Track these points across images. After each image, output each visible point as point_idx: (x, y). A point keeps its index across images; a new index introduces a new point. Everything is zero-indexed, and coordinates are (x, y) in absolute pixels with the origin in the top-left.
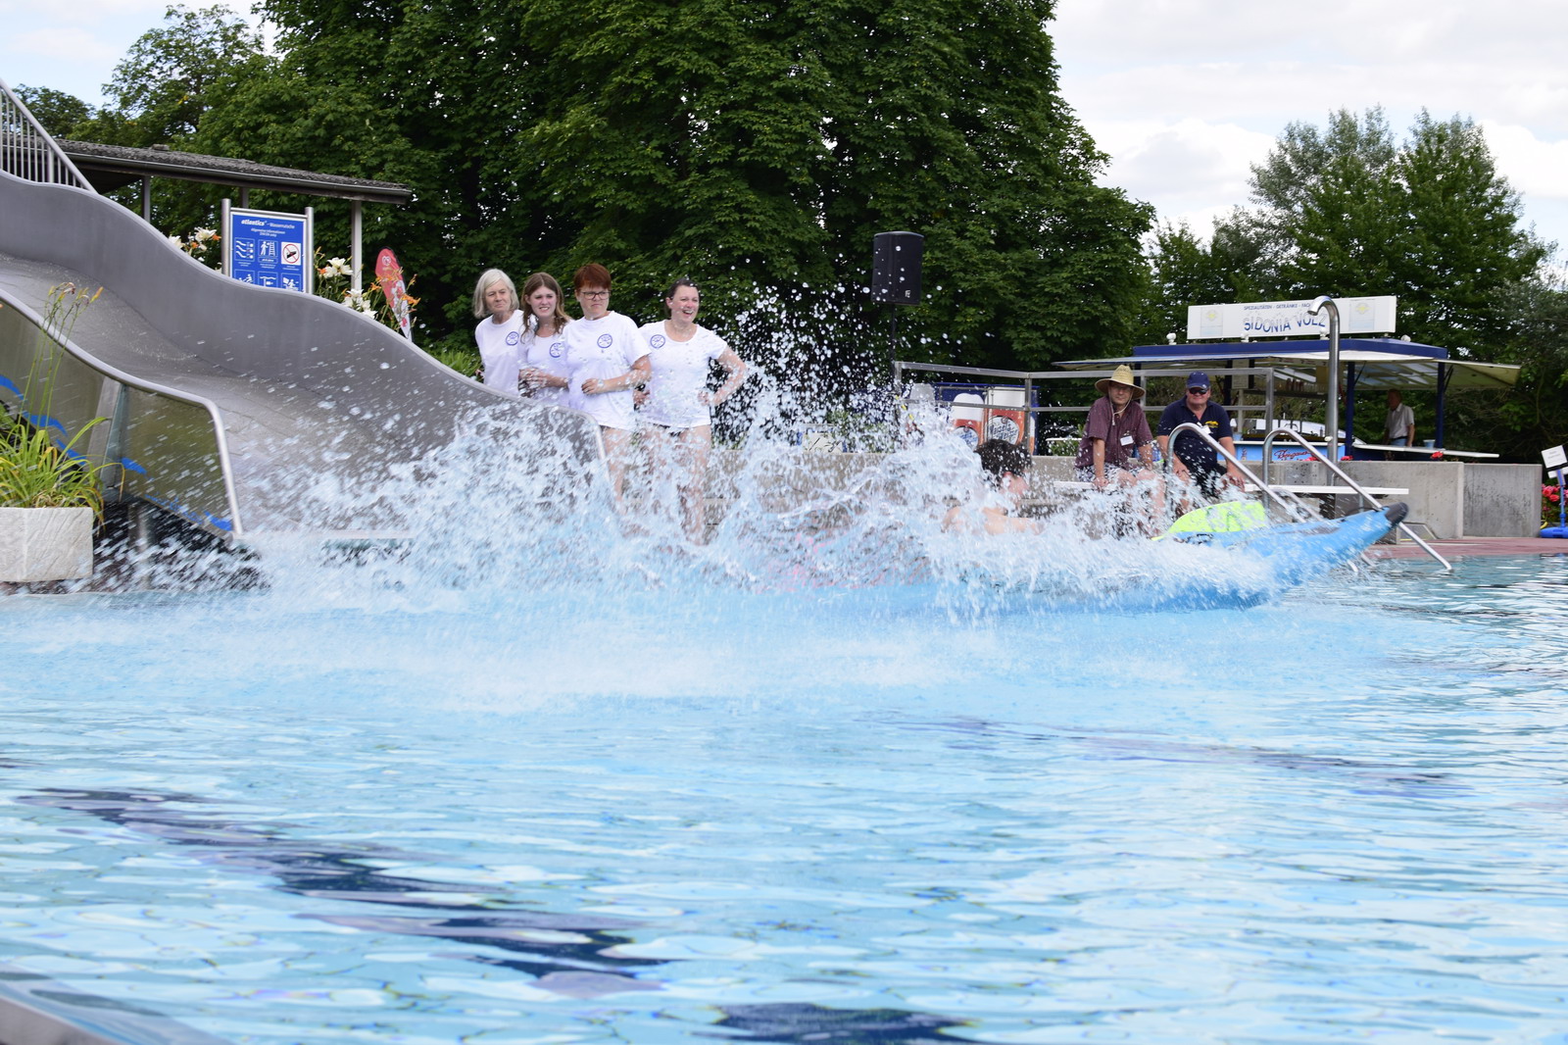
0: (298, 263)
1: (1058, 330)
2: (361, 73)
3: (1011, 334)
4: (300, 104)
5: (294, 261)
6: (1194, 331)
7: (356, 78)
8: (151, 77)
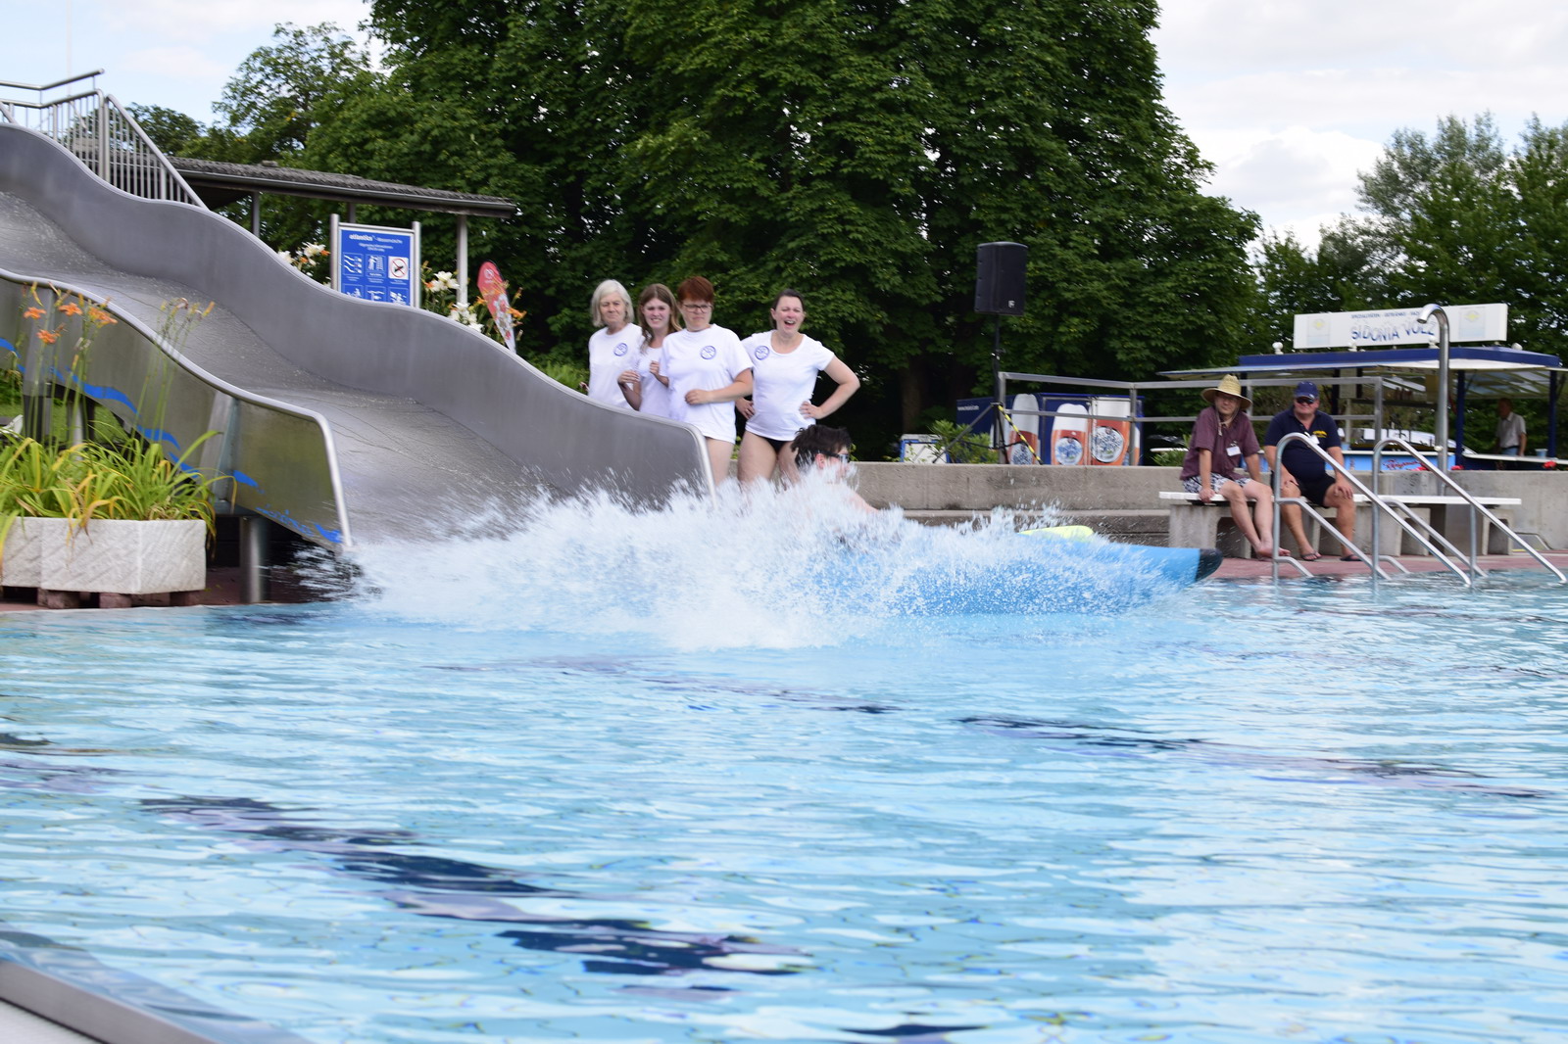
0: (406, 278)
1: (1163, 340)
2: (466, 88)
3: (1115, 344)
4: (406, 120)
5: (402, 275)
6: (1301, 341)
7: (461, 94)
8: (260, 94)
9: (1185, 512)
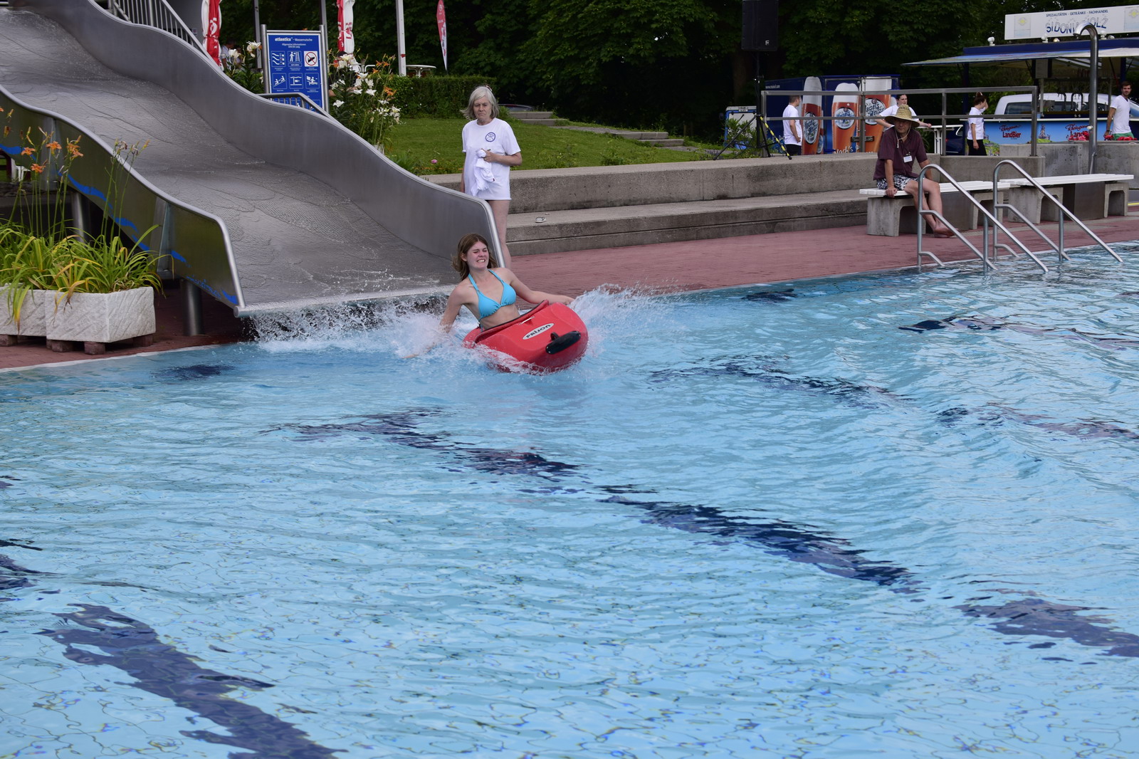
0: (317, 65)
5: (314, 64)
6: (1009, 35)
9: (877, 203)
